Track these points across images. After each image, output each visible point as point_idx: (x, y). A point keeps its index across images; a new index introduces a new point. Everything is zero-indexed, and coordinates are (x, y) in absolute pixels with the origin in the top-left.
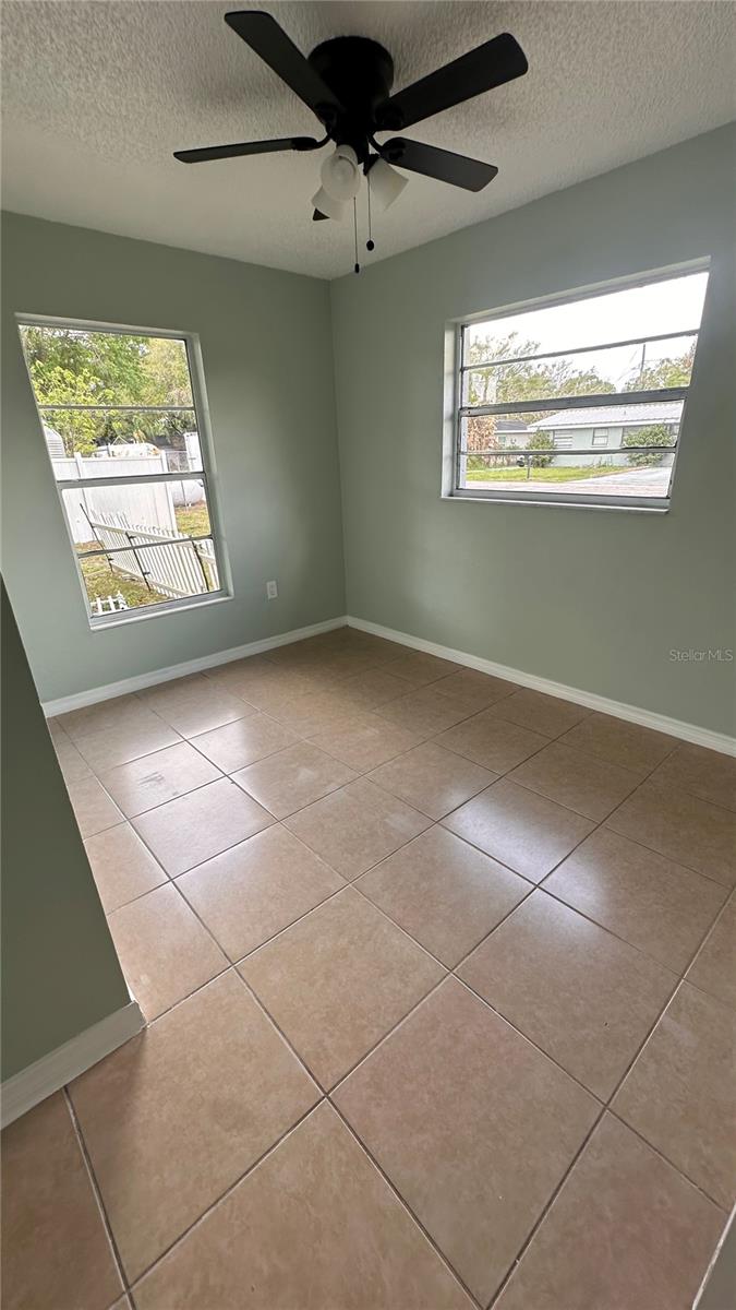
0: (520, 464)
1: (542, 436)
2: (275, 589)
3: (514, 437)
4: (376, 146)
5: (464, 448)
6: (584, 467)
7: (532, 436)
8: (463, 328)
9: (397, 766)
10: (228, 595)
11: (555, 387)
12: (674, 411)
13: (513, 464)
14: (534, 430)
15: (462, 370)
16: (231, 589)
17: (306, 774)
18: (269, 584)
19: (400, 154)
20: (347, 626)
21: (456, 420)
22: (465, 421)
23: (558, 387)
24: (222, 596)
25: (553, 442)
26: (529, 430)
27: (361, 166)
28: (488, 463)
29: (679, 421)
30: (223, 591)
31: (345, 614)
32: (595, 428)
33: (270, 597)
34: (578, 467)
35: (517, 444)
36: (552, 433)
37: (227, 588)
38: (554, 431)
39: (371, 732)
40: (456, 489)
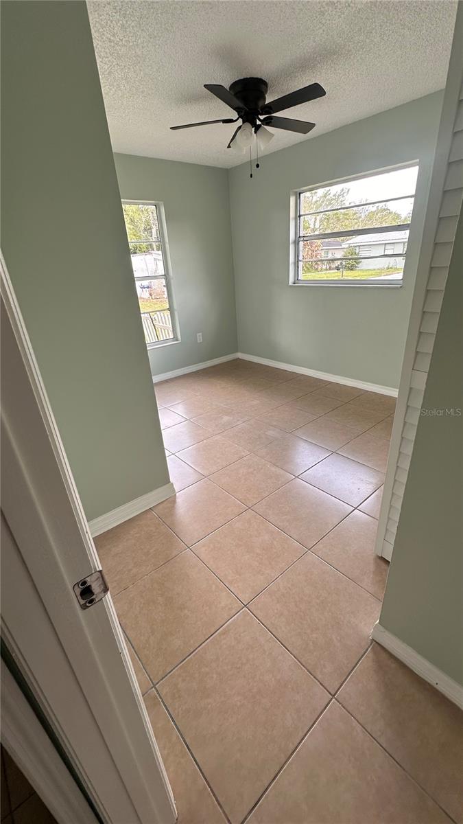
0: (338, 268)
1: (352, 249)
2: (201, 338)
3: (333, 251)
4: (260, 120)
5: (301, 258)
6: (378, 269)
7: (345, 250)
8: (300, 194)
9: (269, 414)
10: (177, 340)
11: (360, 217)
12: (404, 235)
13: (333, 269)
14: (347, 246)
15: (300, 216)
16: (179, 337)
17: (226, 418)
18: (198, 334)
19: (271, 122)
20: (239, 358)
21: (296, 243)
22: (301, 244)
23: (363, 217)
24: (174, 341)
25: (359, 253)
26: (343, 246)
27: (253, 129)
28: (317, 269)
29: (407, 240)
30: (175, 338)
31: (237, 352)
32: (386, 244)
33: (199, 341)
34: (375, 270)
35: (335, 255)
36: (357, 248)
37: (177, 337)
38: (359, 246)
39: (255, 402)
40: (297, 280)
